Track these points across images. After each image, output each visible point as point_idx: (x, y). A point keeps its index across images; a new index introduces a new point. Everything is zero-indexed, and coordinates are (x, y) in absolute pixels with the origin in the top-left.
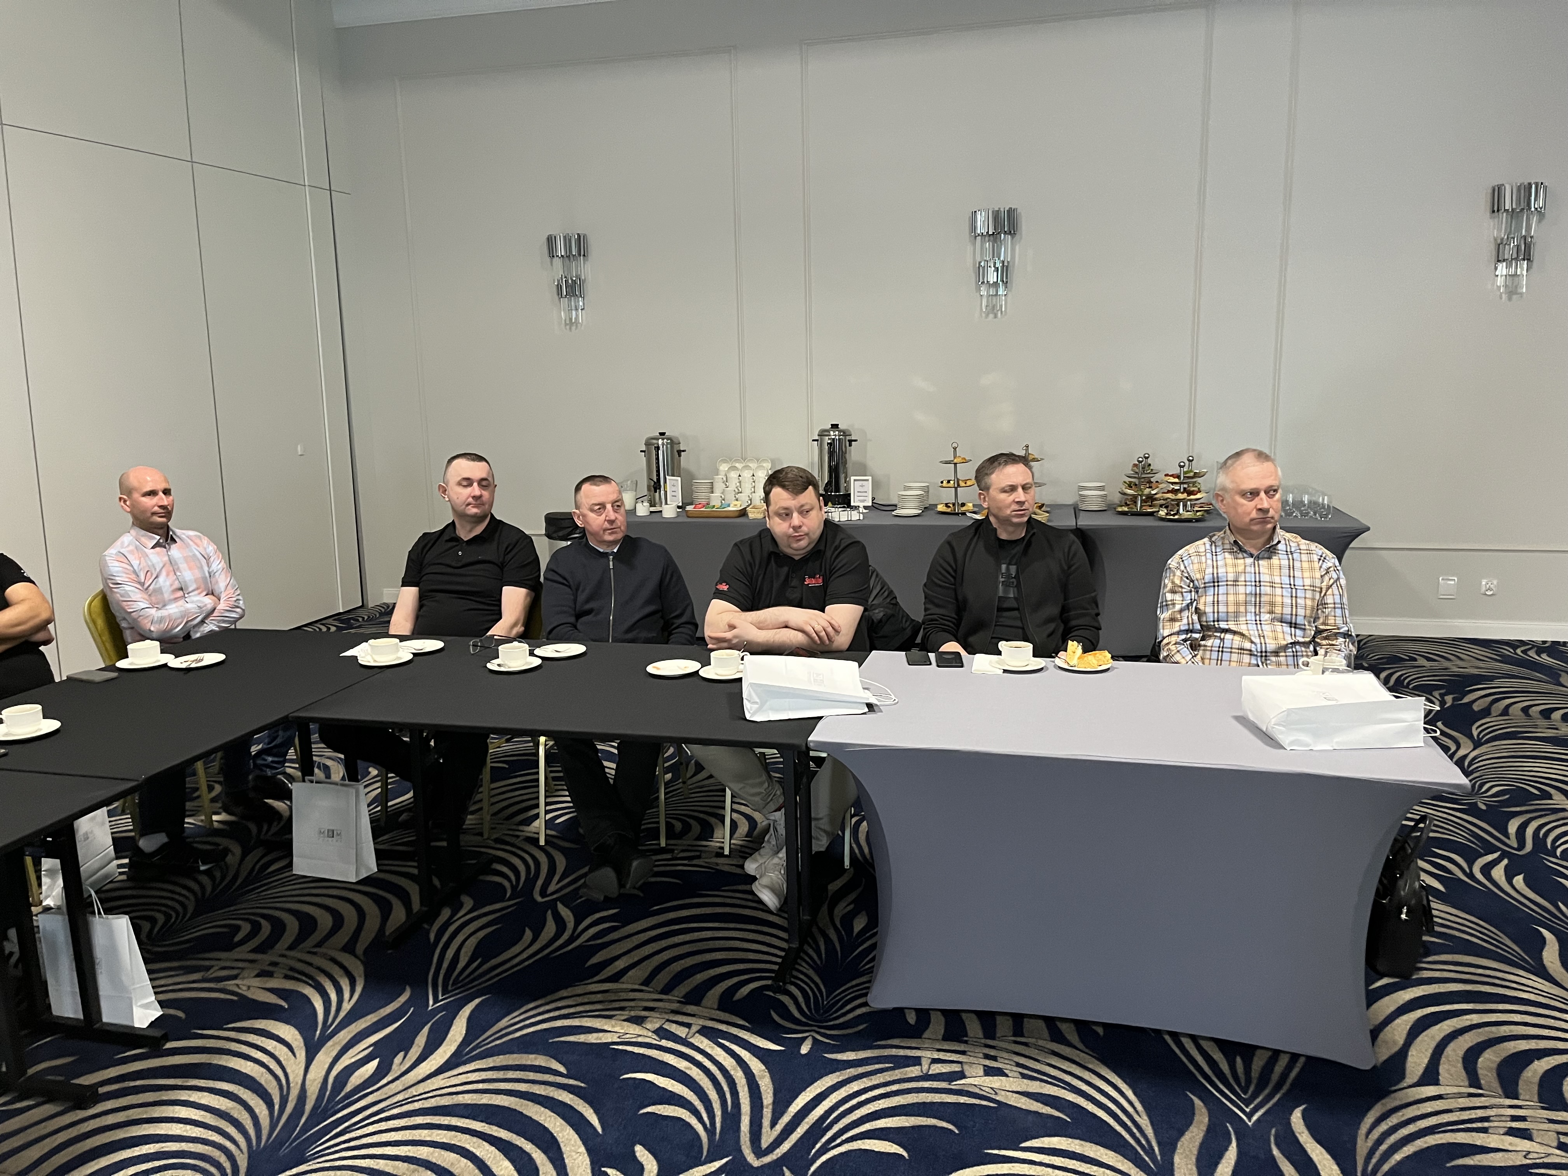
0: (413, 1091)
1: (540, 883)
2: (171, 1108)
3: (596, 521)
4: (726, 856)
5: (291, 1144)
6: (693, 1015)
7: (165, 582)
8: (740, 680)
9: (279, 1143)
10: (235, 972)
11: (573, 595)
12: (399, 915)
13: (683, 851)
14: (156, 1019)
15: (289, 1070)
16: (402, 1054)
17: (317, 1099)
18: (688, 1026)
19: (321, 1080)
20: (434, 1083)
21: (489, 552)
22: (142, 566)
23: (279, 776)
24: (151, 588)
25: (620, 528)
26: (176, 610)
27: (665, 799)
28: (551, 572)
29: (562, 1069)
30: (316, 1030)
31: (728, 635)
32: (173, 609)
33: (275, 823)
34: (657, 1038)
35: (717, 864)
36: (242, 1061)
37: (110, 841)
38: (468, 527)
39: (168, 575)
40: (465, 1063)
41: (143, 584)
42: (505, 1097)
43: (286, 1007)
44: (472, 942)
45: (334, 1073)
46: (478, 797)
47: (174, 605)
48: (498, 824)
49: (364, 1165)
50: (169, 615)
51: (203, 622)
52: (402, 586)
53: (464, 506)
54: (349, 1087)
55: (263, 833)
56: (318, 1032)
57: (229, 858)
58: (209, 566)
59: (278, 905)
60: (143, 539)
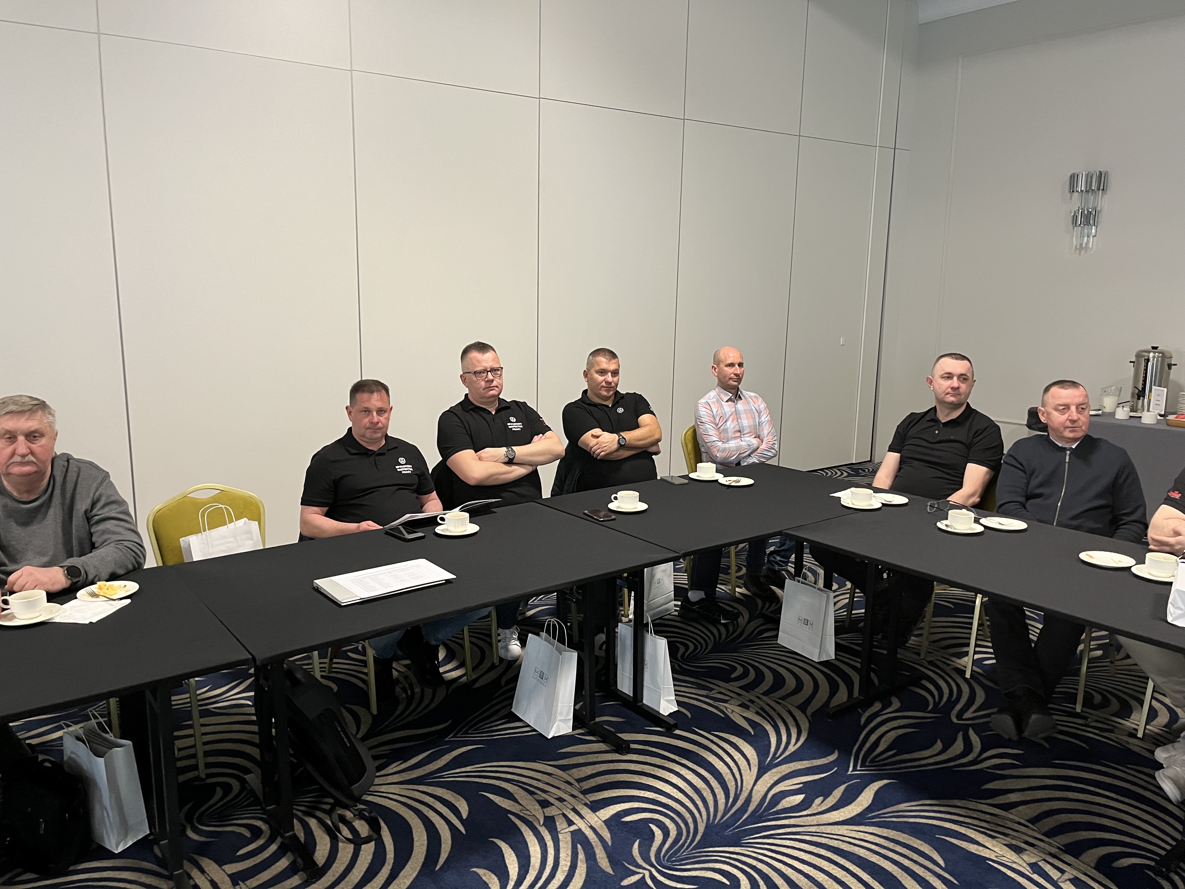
0: (823, 829)
1: (958, 707)
2: (668, 773)
3: (1058, 419)
4: (1139, 738)
5: (734, 829)
6: (1069, 865)
7: (730, 425)
8: (1170, 584)
9: (726, 825)
10: (727, 698)
11: (1027, 479)
12: (842, 696)
13: (1097, 721)
14: (674, 712)
15: (744, 778)
16: (821, 798)
17: (758, 805)
18: (1062, 872)
19: (763, 793)
20: (840, 830)
21: (960, 434)
22: (718, 413)
23: (783, 572)
24: (722, 428)
25: (1081, 427)
26: (734, 445)
27: (1087, 672)
28: (1011, 458)
29: (942, 863)
30: (768, 758)
31: (1172, 540)
32: (732, 444)
33: (774, 604)
34: (1030, 871)
35: (1128, 743)
36: (717, 760)
37: (672, 588)
38: (946, 412)
39: (733, 421)
40: (866, 825)
41: (717, 425)
42: (890, 864)
43: (753, 734)
44: (893, 735)
45: (772, 792)
46: (922, 625)
47: (733, 442)
48: (936, 650)
49: (778, 867)
50: (729, 448)
51: (749, 455)
52: (888, 451)
53: (943, 395)
54: (780, 807)
55: (765, 609)
56: (769, 759)
57: (740, 620)
58: (759, 419)
59: (764, 662)
60: (722, 395)
